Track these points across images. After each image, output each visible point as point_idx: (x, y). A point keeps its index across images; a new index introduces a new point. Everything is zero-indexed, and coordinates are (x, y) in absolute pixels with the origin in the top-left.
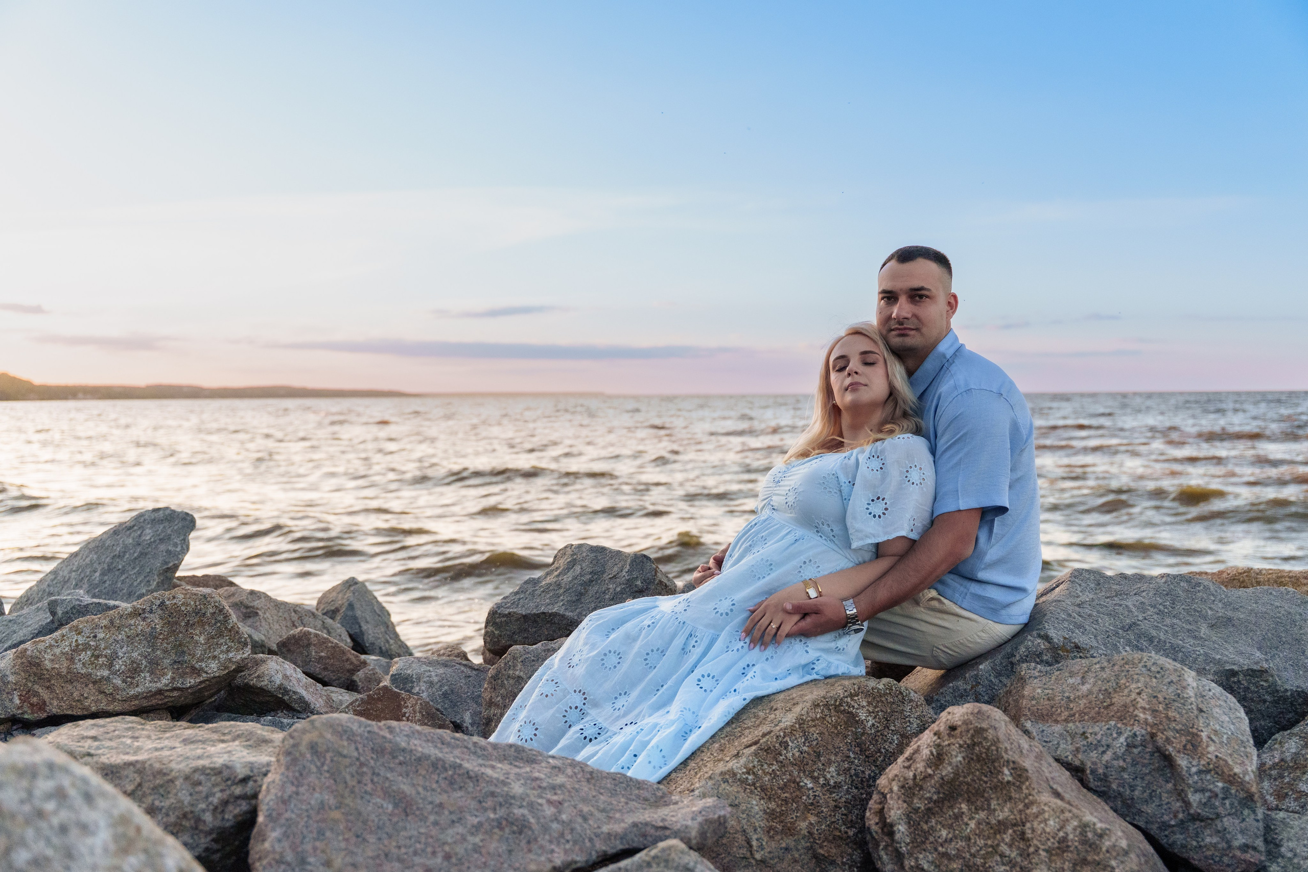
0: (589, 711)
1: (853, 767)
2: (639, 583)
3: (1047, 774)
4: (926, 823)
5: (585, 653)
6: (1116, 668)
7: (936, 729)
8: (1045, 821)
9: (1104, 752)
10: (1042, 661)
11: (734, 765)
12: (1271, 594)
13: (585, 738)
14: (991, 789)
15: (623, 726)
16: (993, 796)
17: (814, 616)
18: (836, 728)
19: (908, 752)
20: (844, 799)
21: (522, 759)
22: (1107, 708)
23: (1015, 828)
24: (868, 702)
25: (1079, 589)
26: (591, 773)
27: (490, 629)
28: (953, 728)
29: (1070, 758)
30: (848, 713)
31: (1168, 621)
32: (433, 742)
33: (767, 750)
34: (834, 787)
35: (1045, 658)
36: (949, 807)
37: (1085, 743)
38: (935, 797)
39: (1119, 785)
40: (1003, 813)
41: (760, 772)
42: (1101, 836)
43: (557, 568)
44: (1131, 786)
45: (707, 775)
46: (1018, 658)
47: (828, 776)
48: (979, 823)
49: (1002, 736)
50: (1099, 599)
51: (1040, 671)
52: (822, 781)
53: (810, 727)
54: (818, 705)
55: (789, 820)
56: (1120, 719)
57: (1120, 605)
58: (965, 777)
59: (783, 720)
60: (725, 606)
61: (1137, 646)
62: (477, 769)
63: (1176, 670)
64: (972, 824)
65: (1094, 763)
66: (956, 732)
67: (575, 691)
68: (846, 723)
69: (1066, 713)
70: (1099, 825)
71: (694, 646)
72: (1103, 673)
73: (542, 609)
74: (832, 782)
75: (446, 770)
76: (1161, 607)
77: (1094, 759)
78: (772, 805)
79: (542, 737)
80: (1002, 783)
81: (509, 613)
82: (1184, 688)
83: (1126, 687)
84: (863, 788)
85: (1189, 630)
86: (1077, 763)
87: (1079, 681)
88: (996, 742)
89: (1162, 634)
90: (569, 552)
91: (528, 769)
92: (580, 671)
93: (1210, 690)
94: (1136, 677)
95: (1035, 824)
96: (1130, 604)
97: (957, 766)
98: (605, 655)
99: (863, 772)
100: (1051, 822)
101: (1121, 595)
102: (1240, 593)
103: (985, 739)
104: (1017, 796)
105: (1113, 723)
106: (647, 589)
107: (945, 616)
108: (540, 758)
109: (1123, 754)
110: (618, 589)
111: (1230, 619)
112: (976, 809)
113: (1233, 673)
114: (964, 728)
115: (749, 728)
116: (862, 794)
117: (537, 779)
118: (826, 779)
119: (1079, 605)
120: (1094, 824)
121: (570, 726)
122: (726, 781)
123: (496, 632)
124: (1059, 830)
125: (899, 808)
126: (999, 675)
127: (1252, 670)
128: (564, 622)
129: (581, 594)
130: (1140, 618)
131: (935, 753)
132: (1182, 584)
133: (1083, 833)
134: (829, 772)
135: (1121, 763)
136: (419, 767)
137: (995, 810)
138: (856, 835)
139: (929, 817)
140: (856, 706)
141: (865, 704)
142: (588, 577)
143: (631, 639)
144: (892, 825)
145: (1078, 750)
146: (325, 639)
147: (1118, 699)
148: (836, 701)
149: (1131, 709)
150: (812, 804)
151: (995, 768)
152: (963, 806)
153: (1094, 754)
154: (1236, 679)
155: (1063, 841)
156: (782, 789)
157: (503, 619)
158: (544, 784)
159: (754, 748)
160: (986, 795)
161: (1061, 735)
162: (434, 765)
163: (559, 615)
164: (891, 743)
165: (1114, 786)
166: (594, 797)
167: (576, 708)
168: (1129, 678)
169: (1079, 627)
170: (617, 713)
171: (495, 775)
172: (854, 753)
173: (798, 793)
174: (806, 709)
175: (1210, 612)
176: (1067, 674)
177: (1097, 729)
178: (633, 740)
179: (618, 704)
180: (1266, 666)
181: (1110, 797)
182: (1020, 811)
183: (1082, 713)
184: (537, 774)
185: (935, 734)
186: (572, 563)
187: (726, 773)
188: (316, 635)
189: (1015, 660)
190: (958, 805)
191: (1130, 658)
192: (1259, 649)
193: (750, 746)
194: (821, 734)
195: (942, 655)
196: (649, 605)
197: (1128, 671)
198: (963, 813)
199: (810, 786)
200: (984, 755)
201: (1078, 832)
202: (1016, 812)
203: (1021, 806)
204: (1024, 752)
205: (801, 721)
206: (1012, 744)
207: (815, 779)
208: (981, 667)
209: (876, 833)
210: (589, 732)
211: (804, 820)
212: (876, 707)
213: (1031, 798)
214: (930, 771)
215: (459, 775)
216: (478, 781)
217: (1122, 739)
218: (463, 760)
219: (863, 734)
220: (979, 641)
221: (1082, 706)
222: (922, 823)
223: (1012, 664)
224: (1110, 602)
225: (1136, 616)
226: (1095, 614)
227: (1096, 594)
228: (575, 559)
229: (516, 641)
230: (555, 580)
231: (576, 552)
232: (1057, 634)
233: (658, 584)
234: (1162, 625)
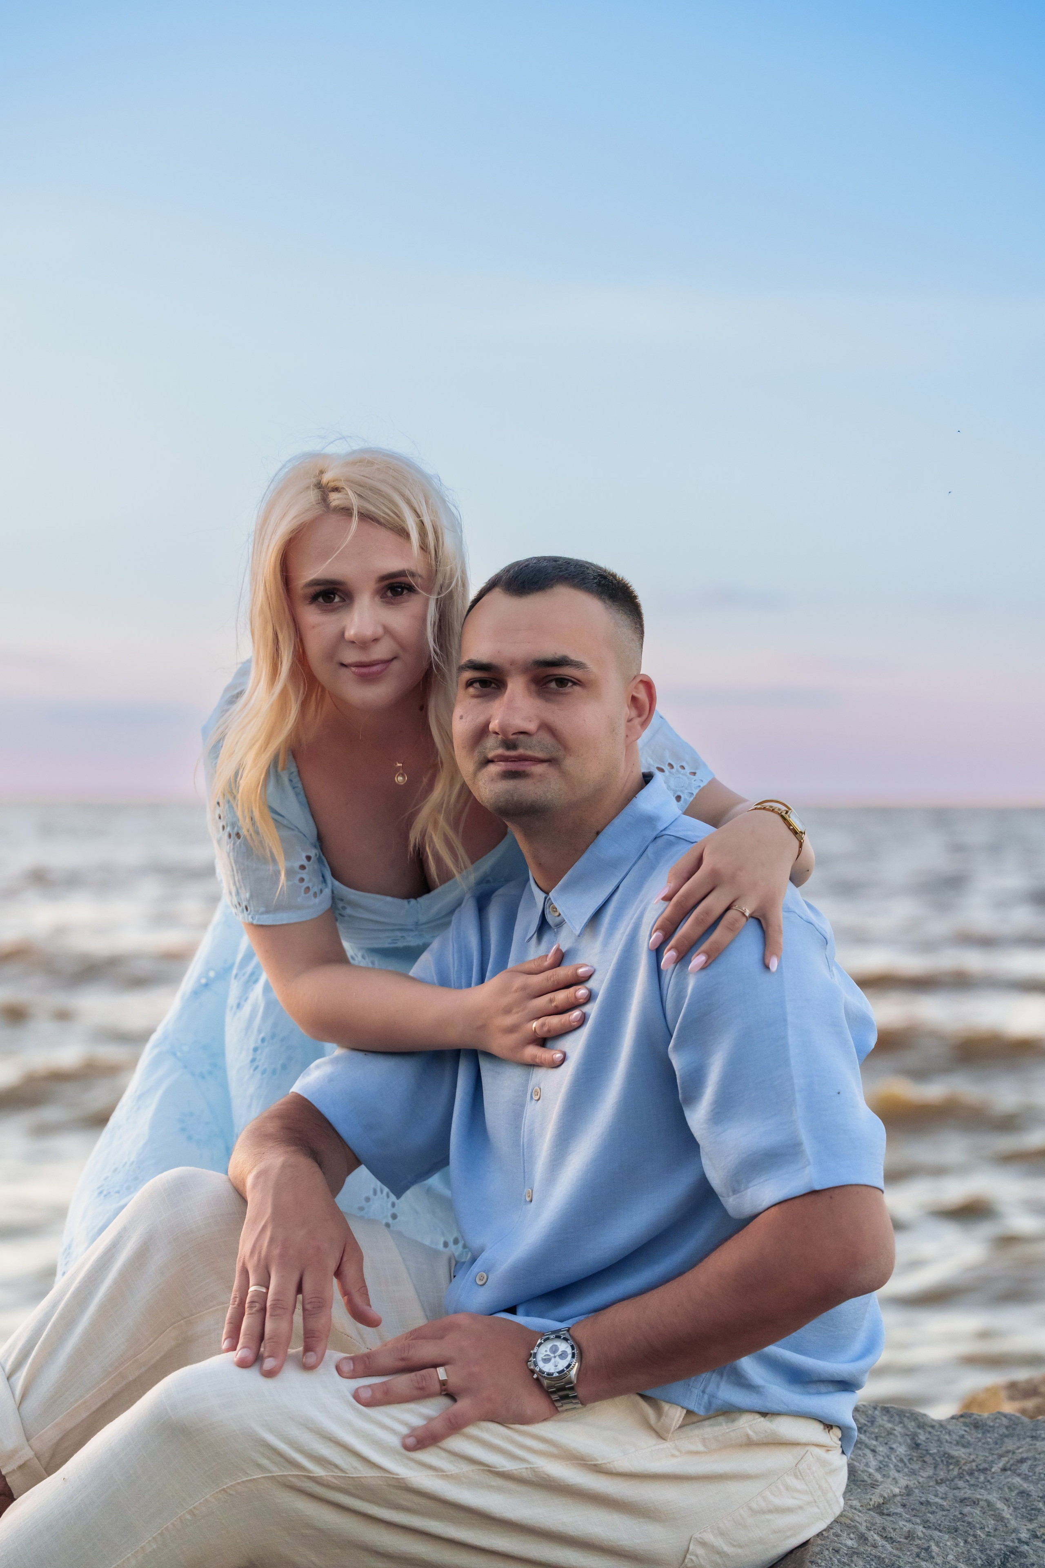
25: (873, 1463)
50: (922, 1487)
57: (975, 1503)
96: (993, 1497)
101: (968, 1473)
130: (1024, 1535)
224: (950, 1495)
225: (1015, 1531)
226: (920, 1530)
227: (913, 1473)
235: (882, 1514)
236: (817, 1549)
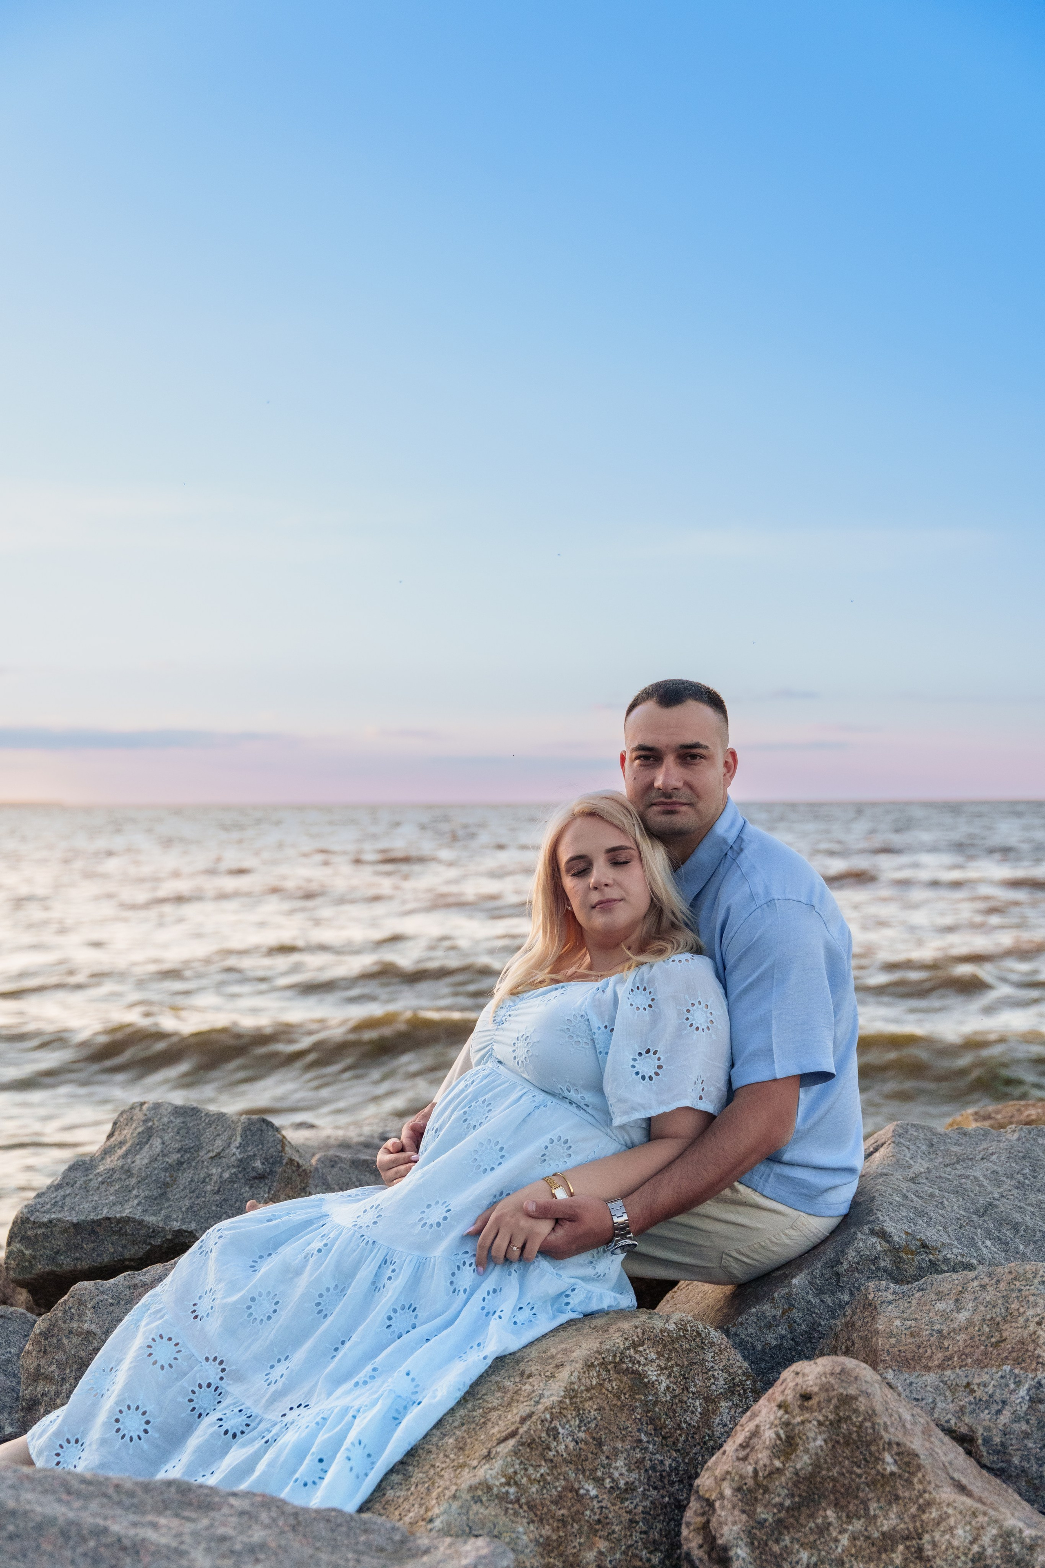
0: (229, 1389)
1: (648, 1456)
2: (258, 1164)
3: (943, 1459)
4: (777, 1541)
5: (219, 1295)
6: (1002, 1285)
7: (780, 1398)
8: (951, 1529)
9: (999, 1412)
10: (878, 1269)
11: (489, 1472)
13: (226, 1432)
14: (868, 1485)
15: (287, 1411)
16: (871, 1495)
17: (567, 1225)
18: (619, 1398)
19: (740, 1437)
20: (640, 1509)
21: (190, 1504)
22: (996, 1345)
23: (908, 1543)
24: (658, 1353)
25: (908, 1155)
26: (295, 1515)
27: (17, 1246)
28: (806, 1397)
29: (953, 1422)
30: (633, 1372)
31: (1032, 1198)
32: (54, 1492)
33: (531, 1444)
34: (626, 1491)
35: (884, 1266)
36: (809, 1516)
37: (971, 1398)
38: (788, 1503)
39: (1022, 1458)
40: (889, 1522)
41: (524, 1481)
42: (1031, 1548)
43: (122, 1143)
44: (1038, 1459)
45: (448, 1494)
46: (846, 1265)
47: (616, 1475)
48: (854, 1538)
49: (879, 1408)
50: (937, 1169)
51: (894, 1293)
52: (608, 1483)
53: (586, 1400)
54: (592, 1365)
55: (570, 1551)
56: (1018, 1362)
57: (967, 1177)
58: (829, 1469)
59: (546, 1393)
60: (436, 1215)
61: (1000, 1239)
62: (132, 1532)
64: (845, 1540)
65: (987, 1429)
66: (811, 1402)
67: (207, 1359)
68: (631, 1389)
69: (940, 1355)
70: (1027, 1532)
71: (390, 1278)
72: (985, 1295)
73: (105, 1212)
74: (622, 1484)
75: (84, 1539)
76: (1020, 1177)
77: (986, 1423)
78: (546, 1531)
79: (157, 1435)
80: (883, 1476)
81: (50, 1221)
83: (1020, 1315)
84: (664, 1487)
86: (964, 1430)
87: (953, 1306)
88: (871, 1415)
89: (1028, 1218)
90: (139, 1115)
91: (205, 1522)
92: (213, 1325)
94: (1032, 1299)
95: (937, 1535)
96: (978, 1174)
97: (817, 1454)
98: (253, 1299)
99: (662, 1462)
100: (960, 1532)
101: (963, 1160)
103: (856, 1411)
104: (907, 1494)
105: (1007, 1368)
106: (271, 1172)
107: (741, 1209)
108: (217, 1499)
109: (1026, 1414)
110: (226, 1175)
112: (848, 1516)
114: (823, 1396)
115: (495, 1409)
116: (663, 1497)
117: (223, 1539)
118: (613, 1480)
119: (913, 1180)
120: (1021, 1531)
121: (200, 1415)
122: (478, 1500)
123: (28, 1252)
124: (972, 1543)
125: (734, 1523)
126: (819, 1292)
128: (143, 1232)
129: (166, 1185)
130: (996, 1196)
131: (783, 1436)
132: (1040, 1141)
133: (1006, 1546)
134: (616, 1468)
135: (1024, 1426)
136: (41, 1540)
137: (875, 1517)
138: (662, 1562)
139: (780, 1533)
140: (643, 1361)
141: (653, 1356)
142: (176, 1156)
143: (292, 1273)
144: (725, 1549)
145: (962, 1409)
147: (1012, 1333)
148: (615, 1356)
149: (1031, 1347)
150: (599, 1521)
151: (871, 1454)
152: (829, 1513)
153: (985, 1415)
155: (980, 1559)
156: (556, 1503)
157: (40, 1231)
158: (238, 1547)
159: (512, 1442)
160: (861, 1495)
161: (937, 1388)
162: (65, 1535)
163: (134, 1220)
164: (693, 1412)
165: (1016, 1460)
166: (311, 1557)
167: (209, 1385)
168: (1023, 1300)
169: (922, 1214)
170: (273, 1388)
171: (164, 1541)
172: (646, 1433)
173: (578, 1506)
174: (576, 1374)
176: (934, 1297)
177: (986, 1378)
178: (313, 1436)
179: (275, 1374)
181: (1010, 1476)
182: (913, 1517)
183: (963, 1355)
184: (221, 1531)
185: (780, 1406)
186: (147, 1136)
187: (476, 1488)
189: (841, 1269)
190: (821, 1513)
191: (1021, 1271)
193: (505, 1439)
194: (600, 1409)
195: (733, 1264)
196: (312, 1213)
198: (829, 1524)
199: (593, 1493)
200: (854, 1436)
201: (999, 1544)
202: (907, 1519)
203: (913, 1510)
204: (908, 1426)
205: (571, 1393)
206: (891, 1415)
207: (598, 1482)
208: (795, 1281)
209: (701, 1560)
210: (233, 1423)
211: (591, 1549)
212: (669, 1359)
213: (927, 1496)
214: (777, 1463)
215: (107, 1546)
216: (137, 1552)
217: (1023, 1392)
218: (105, 1518)
219: (656, 1403)
220: (788, 1241)
221: (961, 1343)
222: (770, 1543)
223: (837, 1274)
224: (953, 1173)
225: (991, 1193)
226: (937, 1192)
227: (931, 1160)
228: (151, 1128)
229: (61, 1265)
230: (120, 1163)
231: (150, 1114)
232: (895, 1228)
233: (287, 1164)
234: (1027, 1205)
235: (915, 1183)
236: (880, 1203)
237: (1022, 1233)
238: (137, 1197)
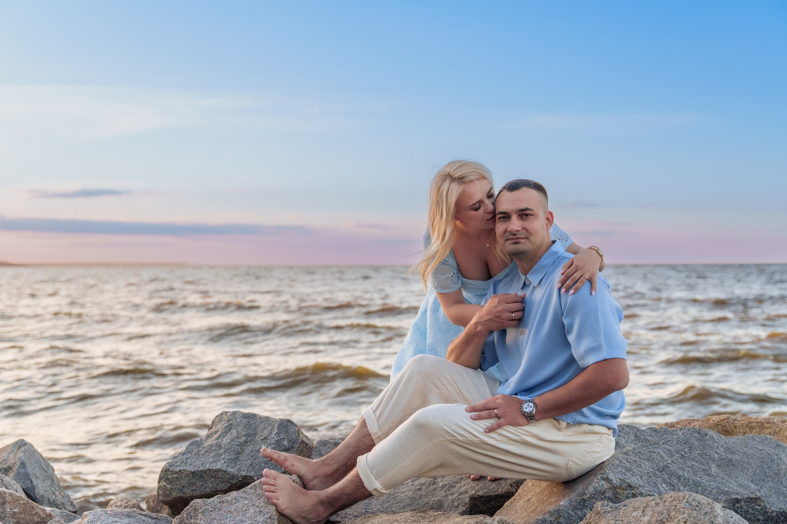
2: (286, 443)
6: (667, 503)
10: (605, 497)
12: (755, 440)
25: (624, 441)
27: (163, 483)
31: (689, 463)
35: (607, 495)
43: (216, 432)
46: (588, 495)
50: (638, 448)
51: (611, 507)
57: (655, 452)
61: (670, 483)
63: (708, 504)
72: (658, 508)
73: (208, 466)
76: (683, 453)
81: (180, 471)
82: (716, 517)
83: (676, 518)
85: (704, 470)
87: (641, 514)
89: (686, 473)
90: (225, 418)
93: (732, 517)
94: (682, 510)
96: (660, 451)
101: (653, 444)
102: (734, 440)
106: (292, 447)
111: (730, 460)
113: (737, 501)
123: (169, 486)
126: (574, 509)
127: (750, 498)
128: (227, 476)
129: (239, 453)
130: (669, 462)
132: (695, 435)
142: (244, 439)
146: (18, 497)
154: (739, 505)
157: (175, 476)
163: (222, 471)
168: (677, 511)
169: (629, 470)
175: (716, 456)
176: (631, 509)
180: (759, 495)
186: (229, 428)
188: (11, 494)
189: (586, 497)
191: (677, 497)
192: (752, 481)
197: (676, 506)
208: (561, 503)
223: (584, 500)
224: (647, 450)
225: (666, 460)
226: (638, 460)
227: (636, 444)
228: (231, 424)
229: (185, 493)
230: (215, 442)
231: (231, 417)
232: (615, 477)
233: (301, 443)
234: (685, 467)
235: (626, 455)
236: (607, 464)
237: (683, 480)
238: (224, 459)
